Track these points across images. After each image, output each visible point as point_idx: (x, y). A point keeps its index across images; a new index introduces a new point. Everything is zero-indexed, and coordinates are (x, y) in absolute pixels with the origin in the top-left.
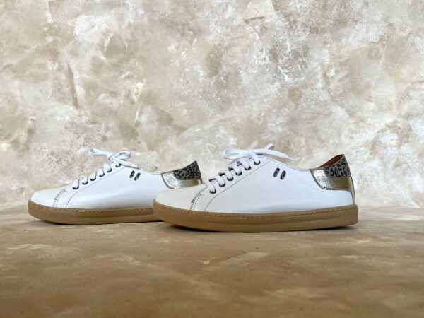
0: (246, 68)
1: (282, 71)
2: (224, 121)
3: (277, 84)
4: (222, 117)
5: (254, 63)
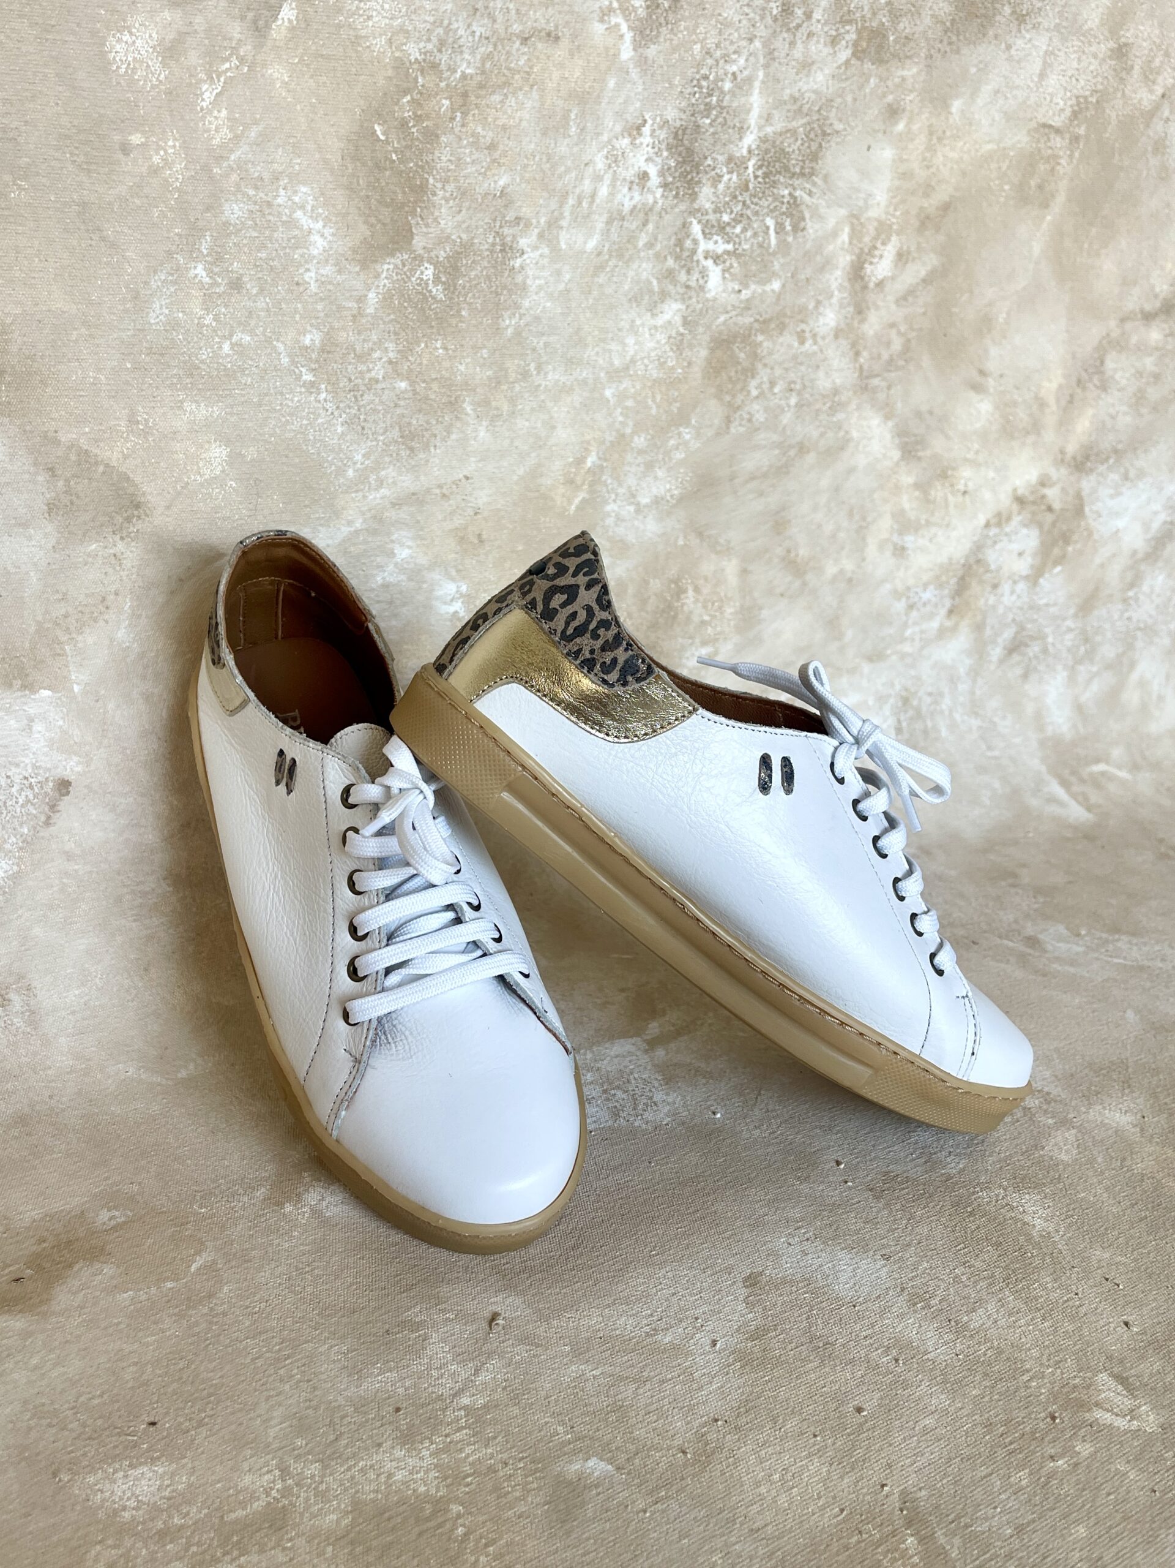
0: (550, 224)
1: (704, 246)
2: (416, 499)
3: (672, 311)
4: (407, 482)
5: (593, 196)
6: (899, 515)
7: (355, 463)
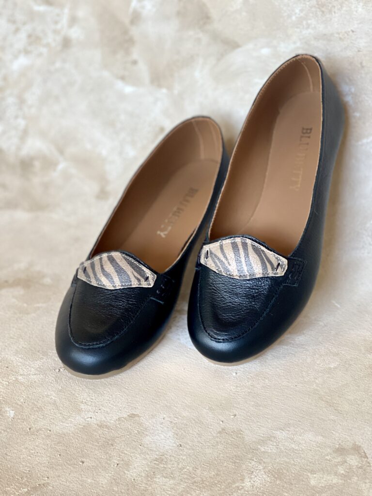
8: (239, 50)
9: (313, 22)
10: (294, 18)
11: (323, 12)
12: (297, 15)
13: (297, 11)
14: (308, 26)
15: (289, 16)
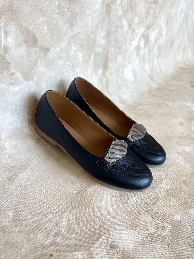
6: (130, 38)
7: (64, 30)
8: (50, 51)
9: (69, 31)
10: (64, 32)
11: (72, 27)
12: (65, 30)
13: (65, 28)
14: (68, 34)
15: (63, 31)
